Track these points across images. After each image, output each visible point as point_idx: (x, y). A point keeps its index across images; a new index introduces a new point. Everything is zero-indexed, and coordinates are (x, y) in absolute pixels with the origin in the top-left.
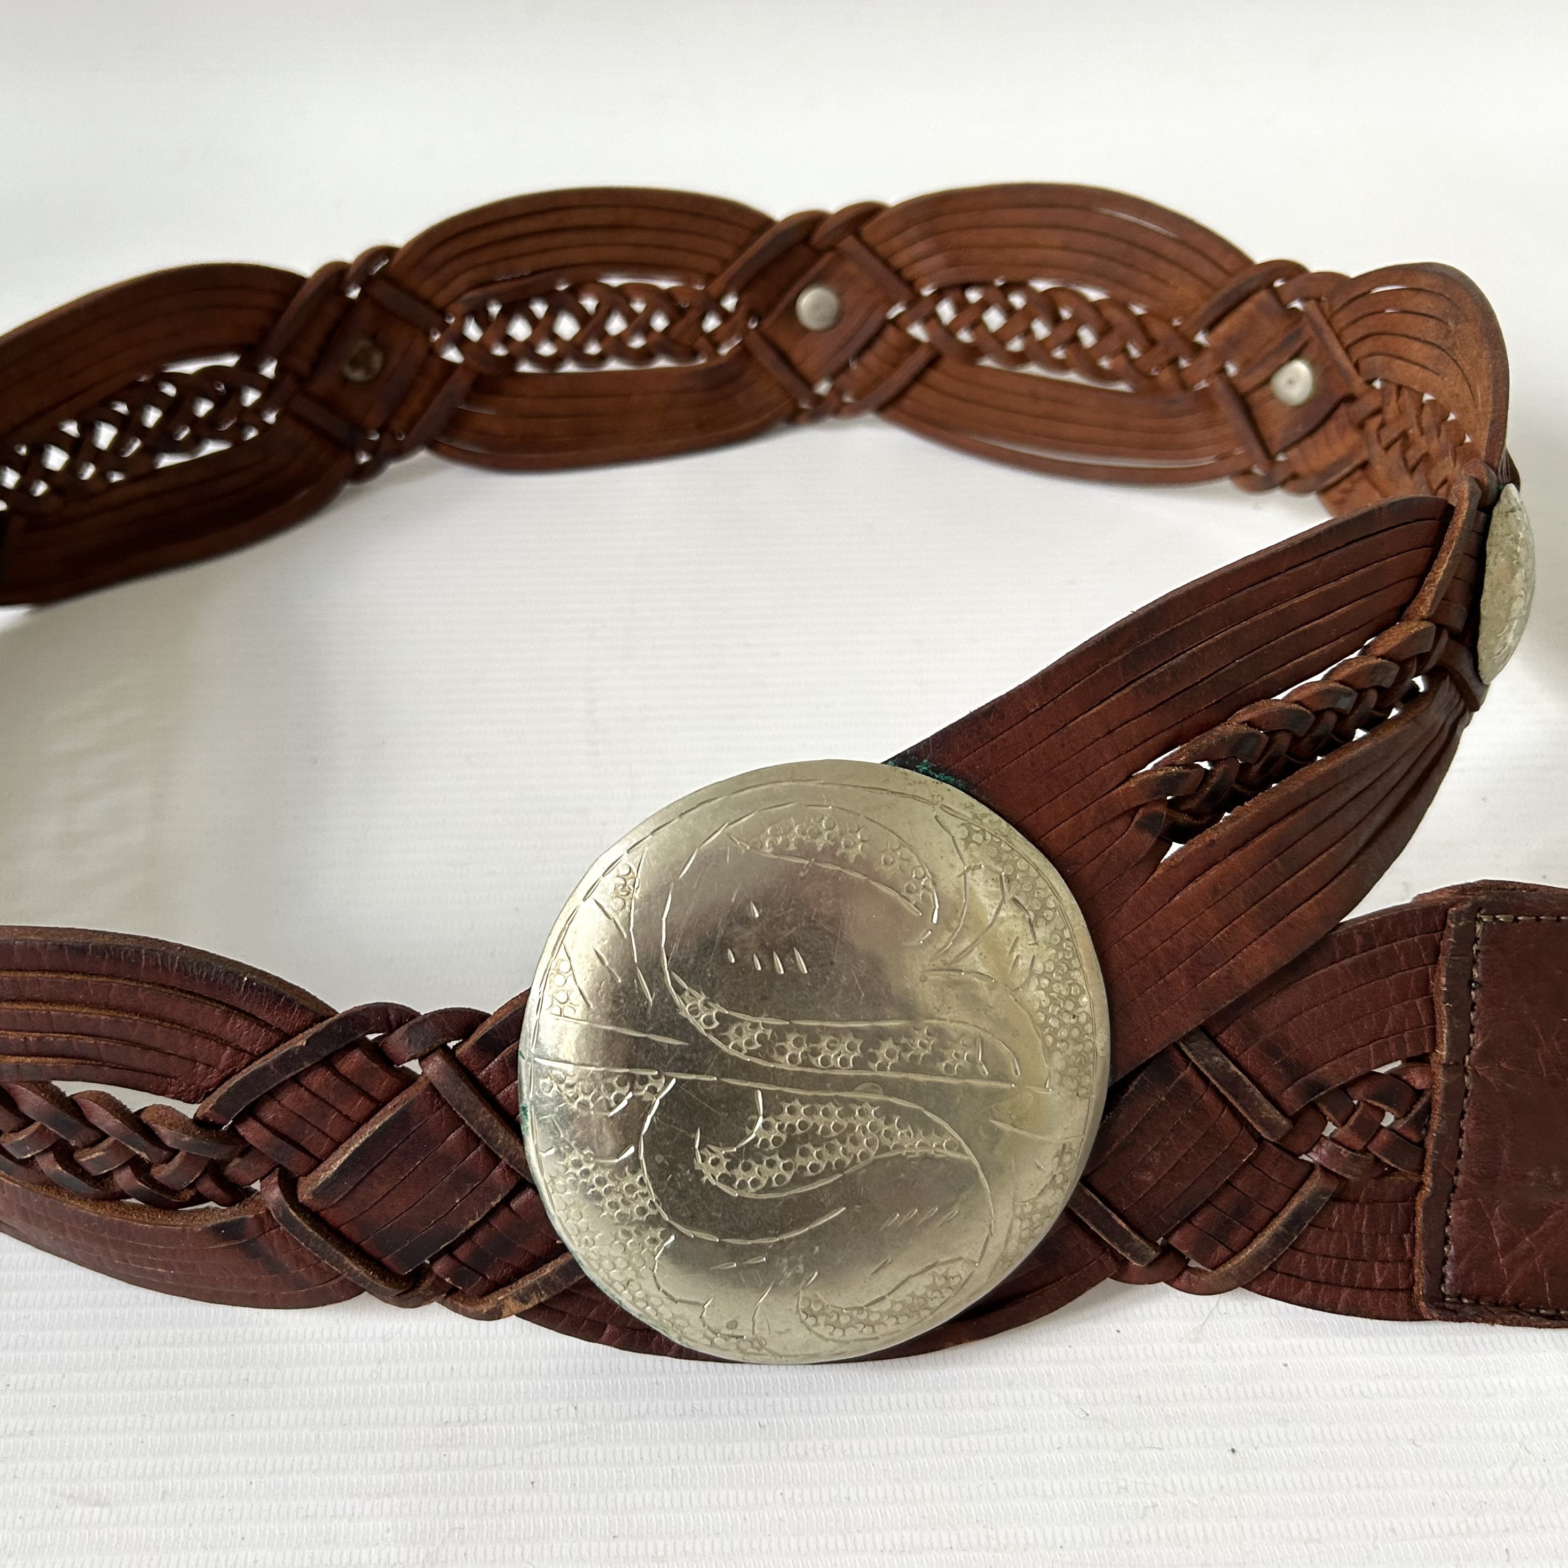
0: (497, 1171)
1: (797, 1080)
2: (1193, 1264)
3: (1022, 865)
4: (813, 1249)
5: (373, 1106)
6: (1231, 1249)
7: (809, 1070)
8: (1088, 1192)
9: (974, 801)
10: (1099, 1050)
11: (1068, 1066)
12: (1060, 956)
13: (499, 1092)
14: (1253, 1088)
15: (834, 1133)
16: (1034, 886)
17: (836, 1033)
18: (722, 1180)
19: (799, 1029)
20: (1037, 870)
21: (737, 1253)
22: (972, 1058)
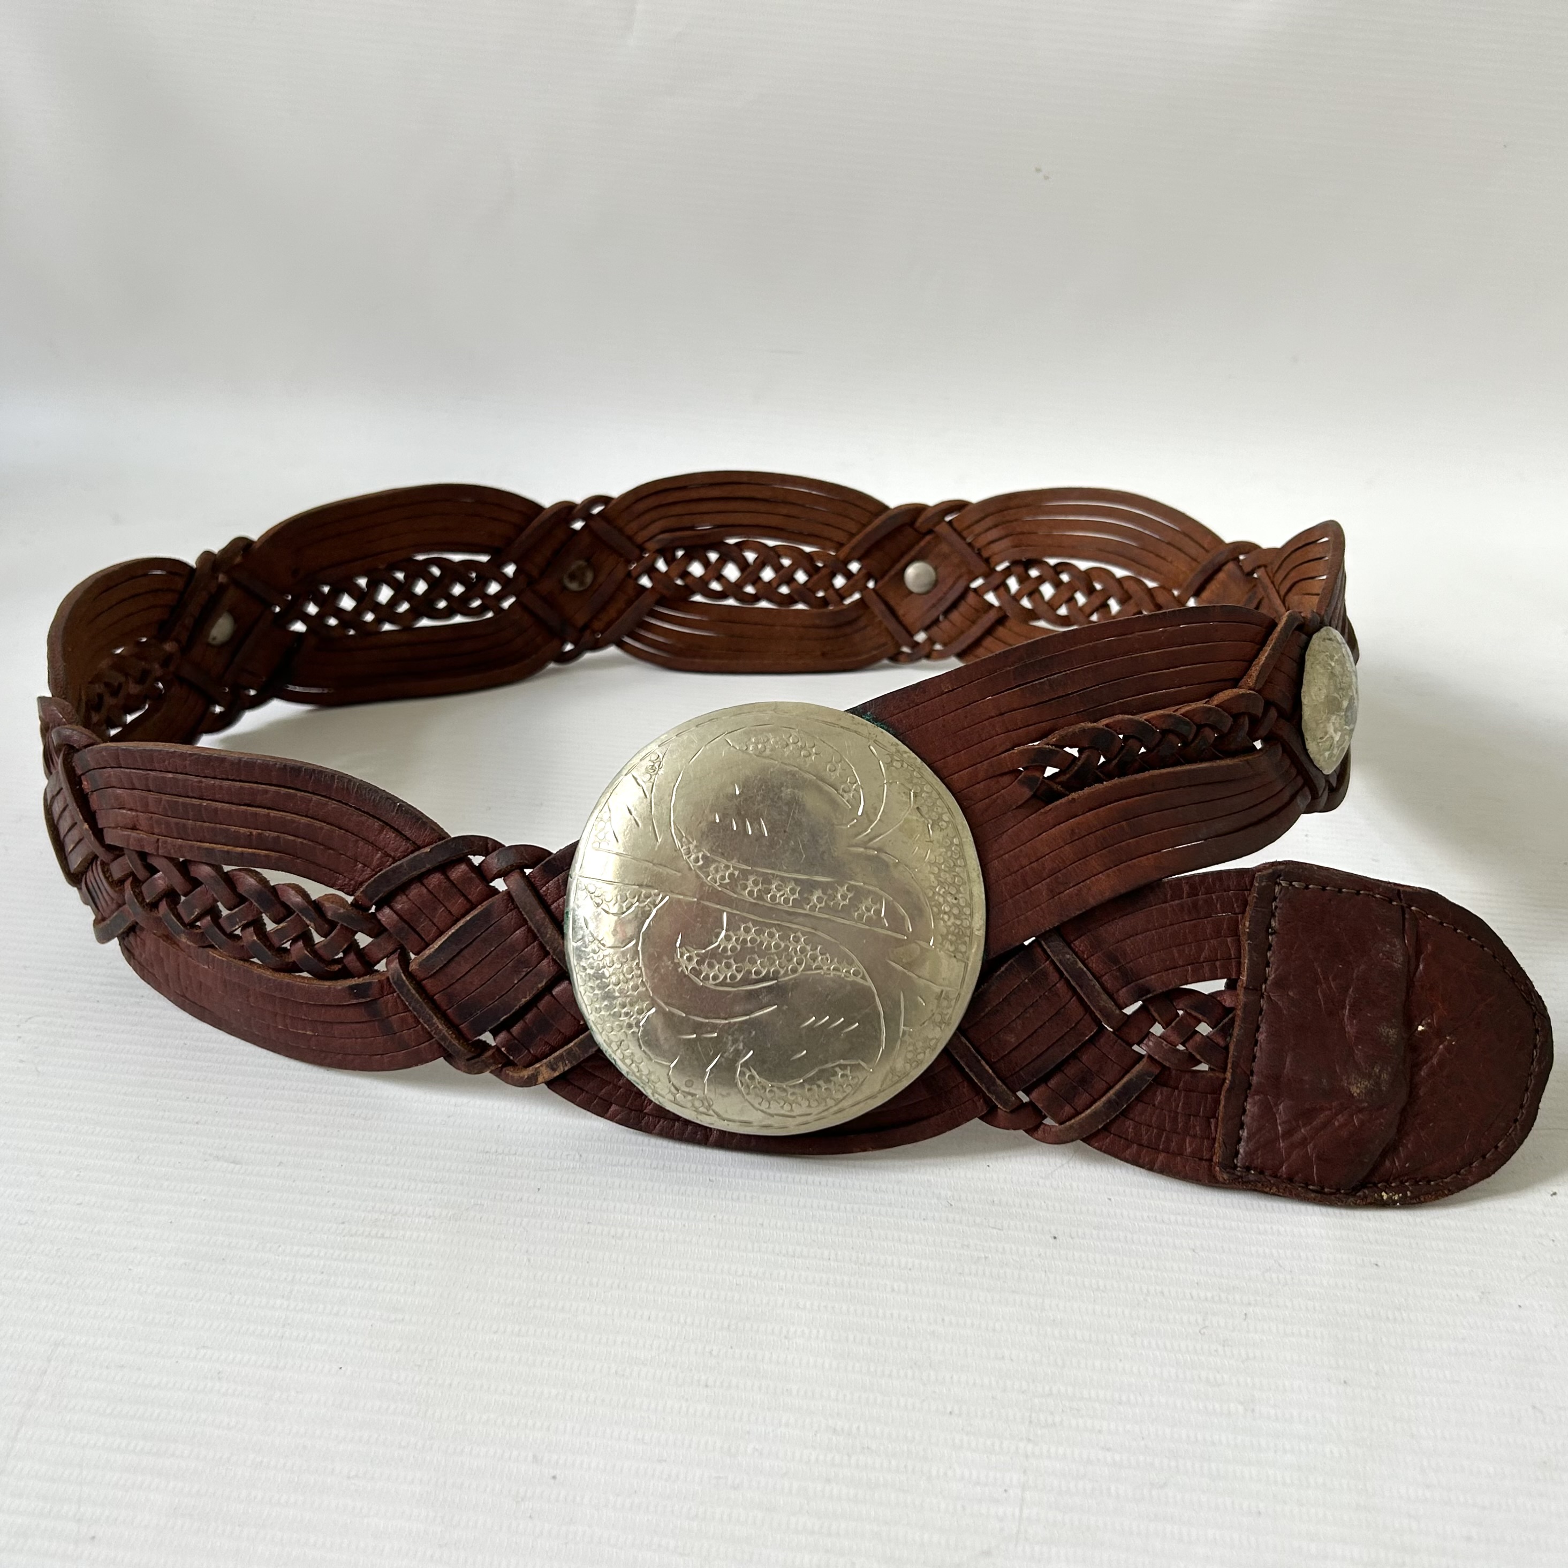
0: (546, 961)
1: (751, 908)
2: (1048, 1121)
3: (927, 788)
4: (750, 1033)
5: (468, 906)
6: (1075, 1109)
7: (761, 903)
8: (963, 1039)
9: (900, 743)
10: (976, 929)
11: (948, 933)
12: (949, 854)
13: (553, 903)
14: (1095, 982)
15: (773, 950)
16: (934, 804)
17: (783, 879)
18: (693, 971)
19: (757, 873)
20: (939, 794)
21: (698, 1028)
22: (878, 912)
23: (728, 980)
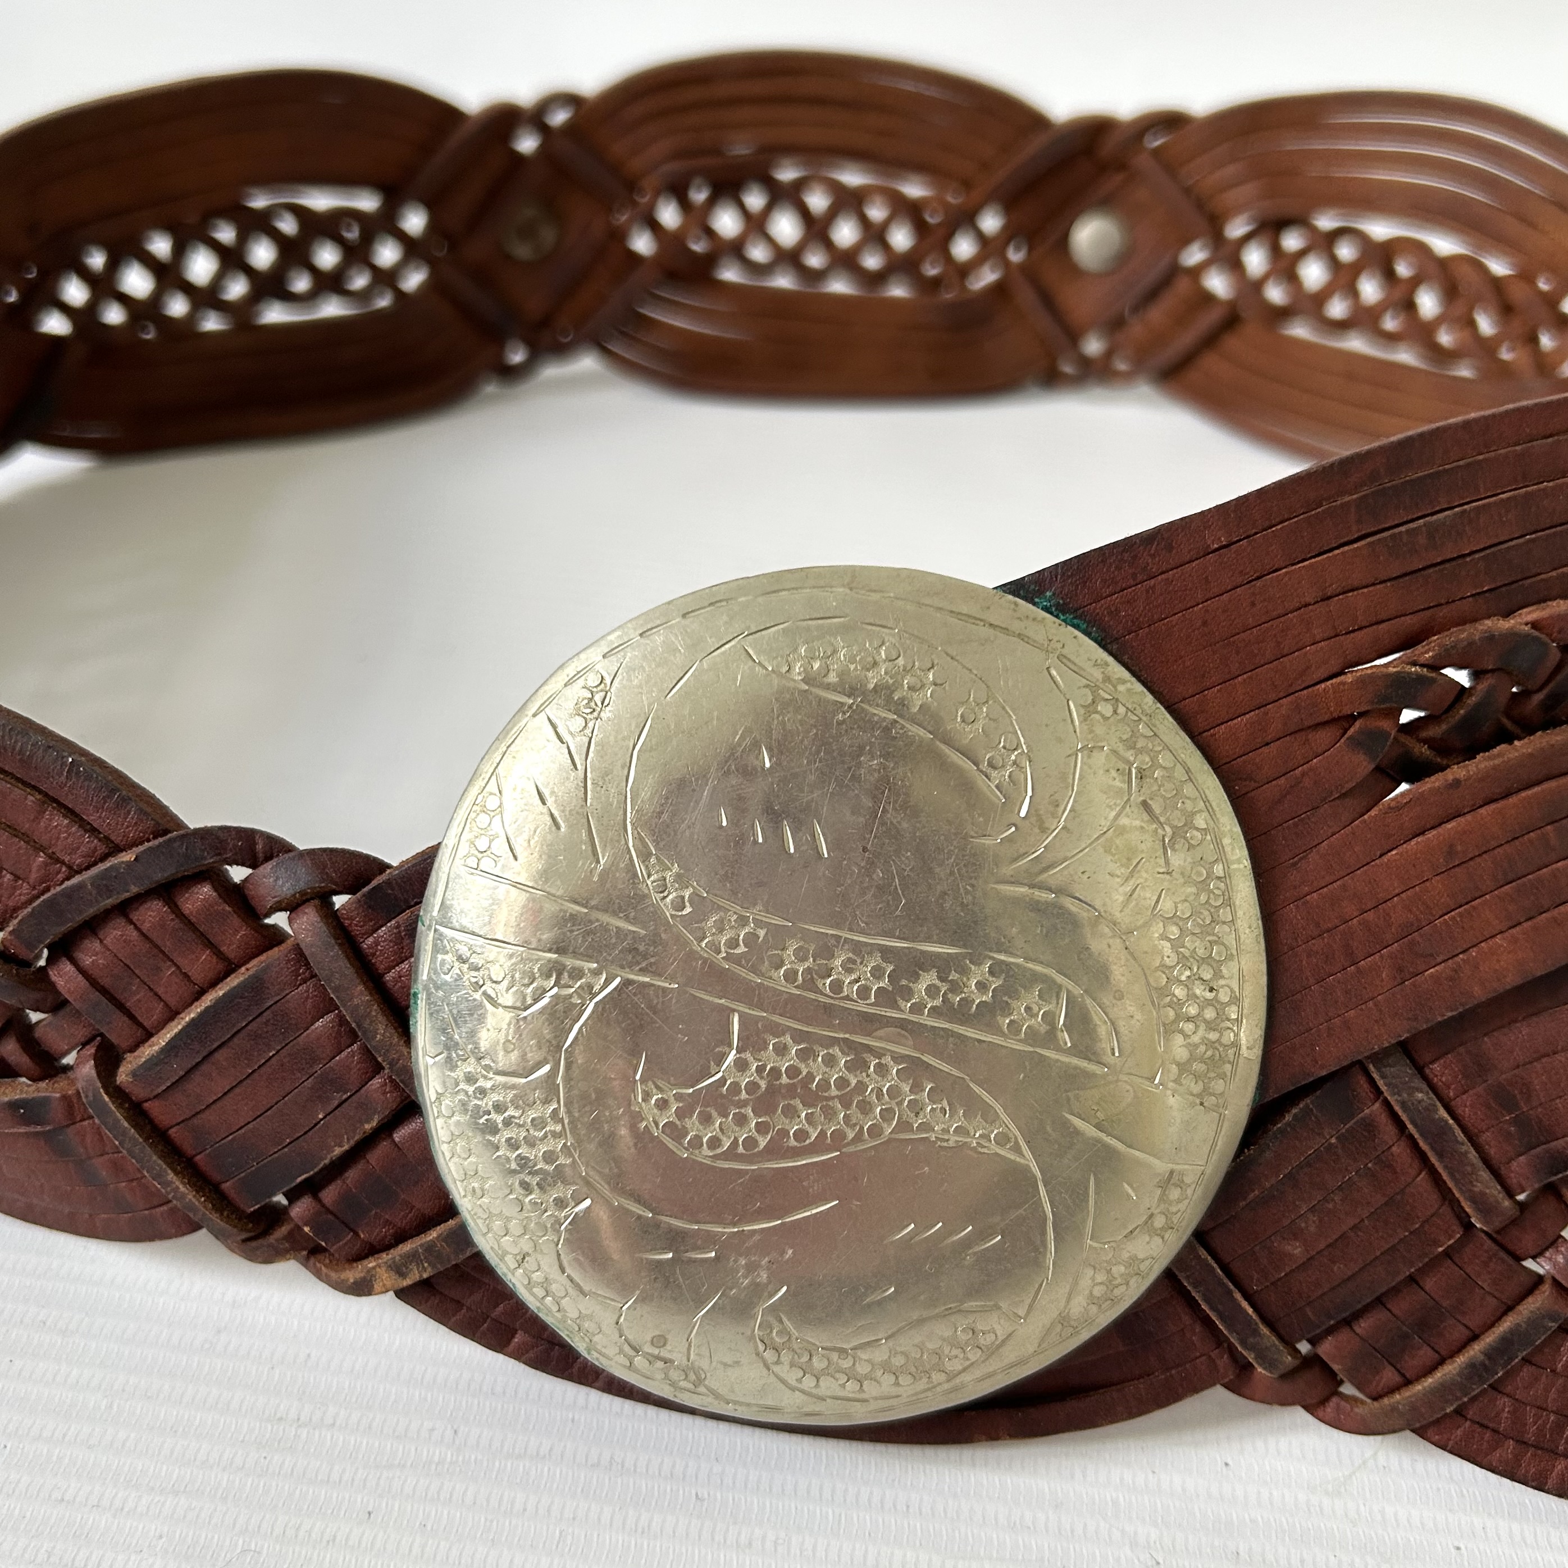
0: (377, 1082)
1: (791, 1006)
2: (1348, 1389)
3: (1166, 759)
4: (783, 1252)
5: (221, 966)
6: (1403, 1375)
7: (812, 996)
8: (1203, 1253)
9: (1110, 659)
10: (1244, 1048)
11: (1192, 1058)
12: (1203, 898)
13: (389, 969)
14: (1468, 1148)
15: (834, 1092)
16: (1178, 793)
17: (858, 948)
18: (668, 1131)
19: (806, 936)
20: (1188, 771)
21: (675, 1239)
22: (1050, 1018)
23: (741, 1149)
